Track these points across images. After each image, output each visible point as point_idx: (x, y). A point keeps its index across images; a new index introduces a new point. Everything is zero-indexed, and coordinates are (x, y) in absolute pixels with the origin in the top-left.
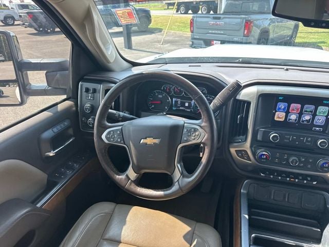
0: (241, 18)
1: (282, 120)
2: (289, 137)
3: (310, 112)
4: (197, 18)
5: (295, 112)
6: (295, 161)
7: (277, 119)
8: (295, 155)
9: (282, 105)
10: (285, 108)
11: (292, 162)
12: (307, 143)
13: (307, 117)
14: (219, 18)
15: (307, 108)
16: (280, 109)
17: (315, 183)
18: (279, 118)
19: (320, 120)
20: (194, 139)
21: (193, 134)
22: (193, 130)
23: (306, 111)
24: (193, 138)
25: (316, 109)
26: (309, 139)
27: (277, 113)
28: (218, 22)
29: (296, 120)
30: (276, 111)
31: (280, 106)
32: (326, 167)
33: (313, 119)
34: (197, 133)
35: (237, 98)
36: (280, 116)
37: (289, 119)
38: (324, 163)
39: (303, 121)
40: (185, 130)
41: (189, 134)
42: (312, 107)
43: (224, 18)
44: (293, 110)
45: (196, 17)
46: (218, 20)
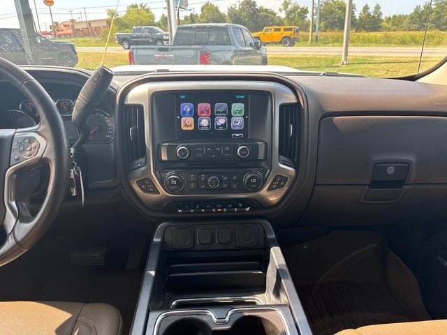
0: (194, 49)
1: (192, 128)
2: (201, 149)
3: (224, 112)
4: (138, 51)
5: (205, 115)
6: (214, 181)
7: (185, 129)
8: (213, 174)
9: (187, 107)
10: (191, 111)
11: (211, 183)
12: (226, 155)
13: (222, 121)
14: (167, 50)
15: (218, 108)
16: (185, 112)
17: (248, 209)
18: (186, 125)
19: (237, 122)
20: (30, 155)
21: (27, 146)
22: (27, 141)
23: (219, 112)
24: (28, 153)
25: (230, 108)
26: (227, 149)
27: (183, 119)
28: (166, 54)
29: (208, 126)
30: (181, 117)
31: (185, 109)
32: (253, 183)
33: (229, 121)
34: (34, 145)
35: (126, 103)
36: (187, 123)
37: (201, 126)
38: (250, 178)
39: (218, 127)
40: (15, 143)
41: (22, 148)
42: (225, 105)
43: (173, 49)
44: (202, 112)
45: (136, 49)
46: (166, 53)
